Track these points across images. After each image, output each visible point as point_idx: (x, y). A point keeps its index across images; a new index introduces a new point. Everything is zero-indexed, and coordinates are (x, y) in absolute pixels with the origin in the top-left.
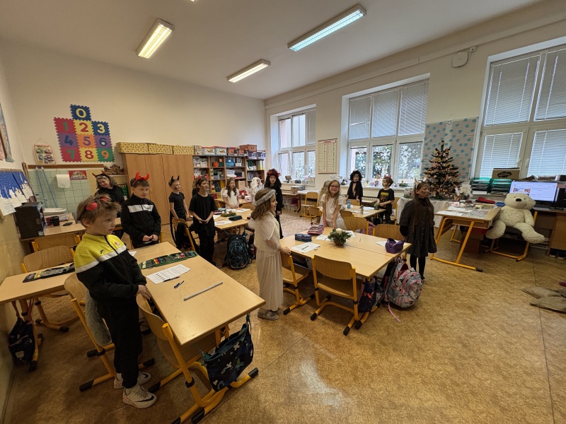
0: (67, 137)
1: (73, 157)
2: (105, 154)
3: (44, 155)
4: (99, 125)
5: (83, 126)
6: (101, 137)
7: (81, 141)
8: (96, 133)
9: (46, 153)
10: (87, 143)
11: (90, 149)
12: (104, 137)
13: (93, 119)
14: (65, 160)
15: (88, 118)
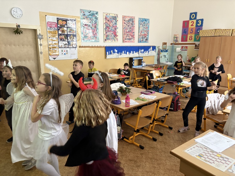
0: (185, 29)
1: (184, 40)
2: (198, 37)
3: (175, 39)
4: (199, 21)
5: (192, 23)
6: (198, 27)
7: (189, 31)
8: (197, 26)
9: (176, 38)
10: (191, 32)
11: (192, 35)
12: (200, 27)
13: (197, 19)
14: (182, 41)
15: (195, 18)
